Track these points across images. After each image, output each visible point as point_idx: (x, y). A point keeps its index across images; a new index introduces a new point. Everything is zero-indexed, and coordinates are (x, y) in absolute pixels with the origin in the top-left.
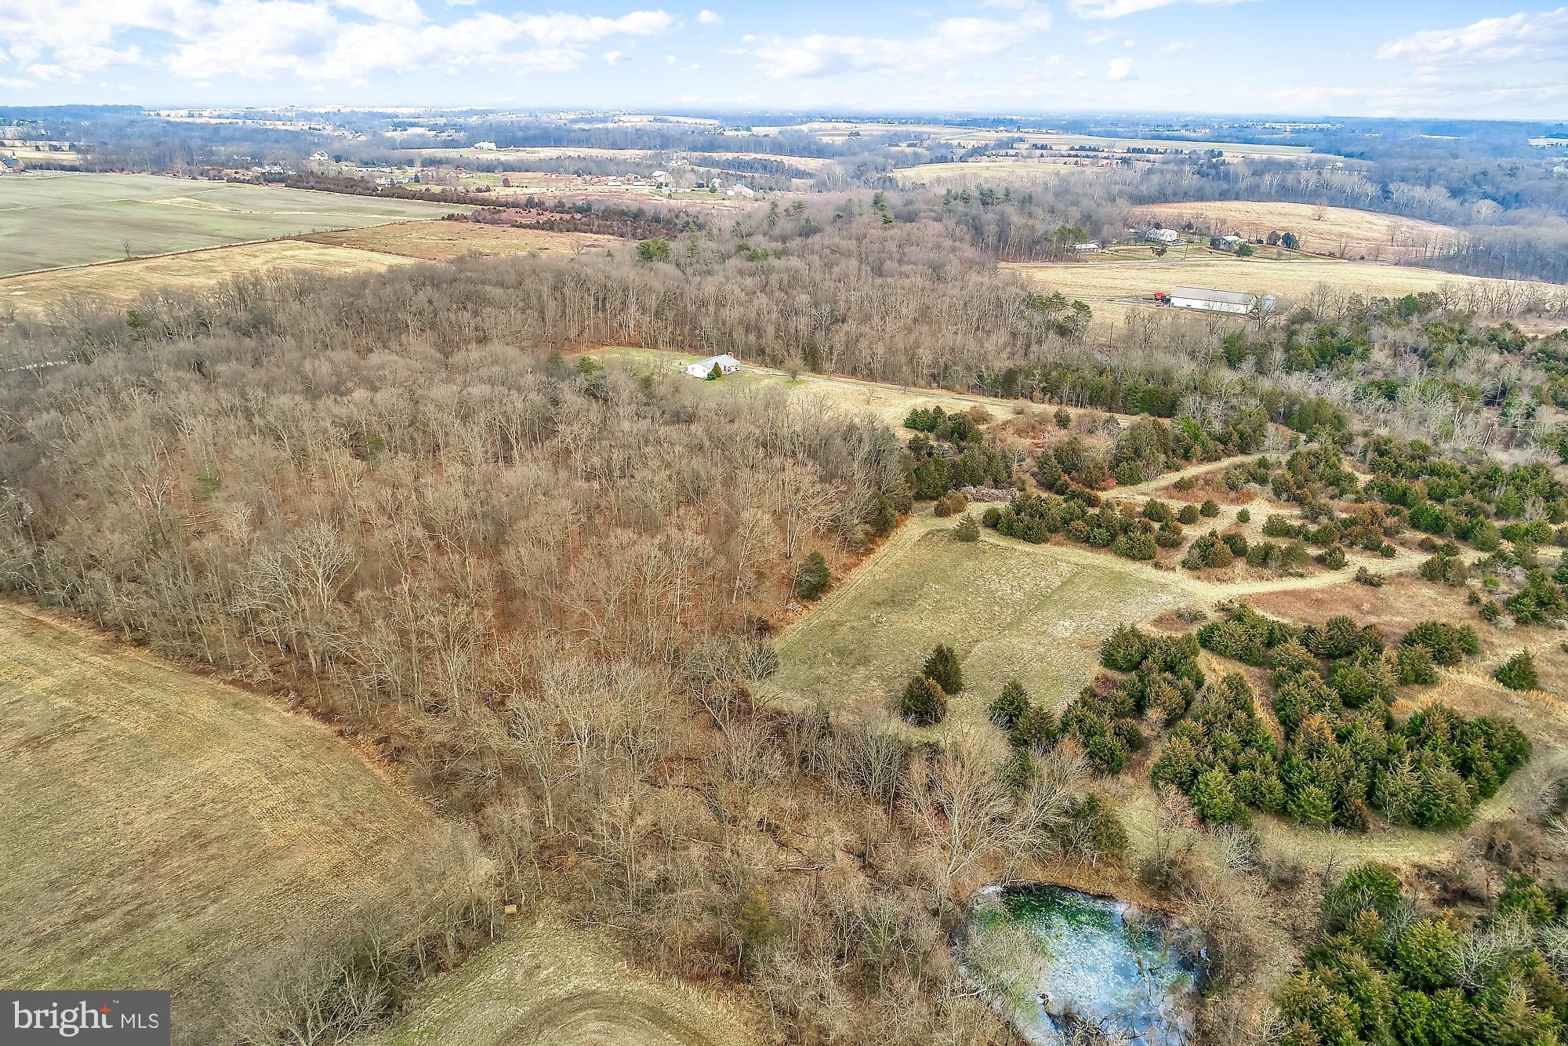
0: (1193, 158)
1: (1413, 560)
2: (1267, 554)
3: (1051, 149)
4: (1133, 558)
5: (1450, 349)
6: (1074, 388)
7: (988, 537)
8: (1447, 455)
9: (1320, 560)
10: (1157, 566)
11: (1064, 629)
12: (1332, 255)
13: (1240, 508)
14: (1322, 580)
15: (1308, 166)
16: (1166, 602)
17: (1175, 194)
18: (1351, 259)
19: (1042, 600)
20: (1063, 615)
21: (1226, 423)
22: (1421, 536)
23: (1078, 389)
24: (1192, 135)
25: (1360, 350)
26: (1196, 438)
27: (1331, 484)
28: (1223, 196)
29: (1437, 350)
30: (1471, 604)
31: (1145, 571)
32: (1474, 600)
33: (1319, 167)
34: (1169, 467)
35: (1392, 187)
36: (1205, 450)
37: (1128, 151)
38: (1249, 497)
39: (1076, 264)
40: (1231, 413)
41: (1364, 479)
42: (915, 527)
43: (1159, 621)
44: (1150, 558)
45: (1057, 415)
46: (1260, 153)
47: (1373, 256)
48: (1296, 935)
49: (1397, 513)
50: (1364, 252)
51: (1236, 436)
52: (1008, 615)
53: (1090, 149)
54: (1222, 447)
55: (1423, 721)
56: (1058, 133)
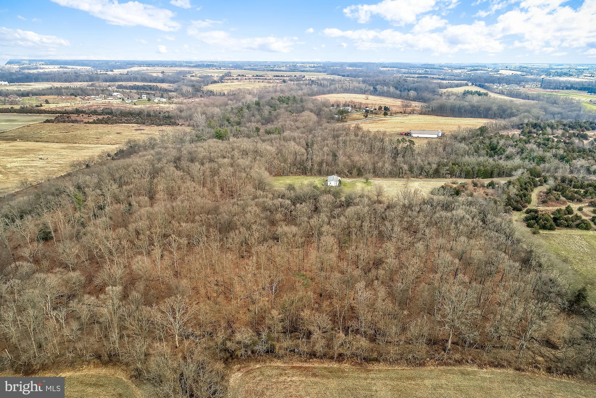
3: (245, 76)
53: (260, 76)
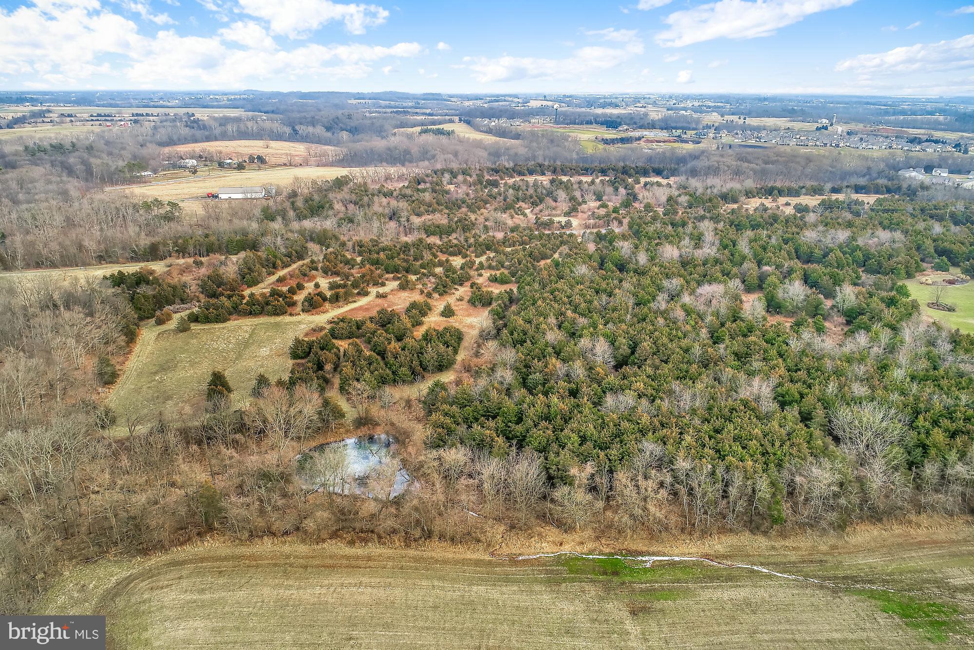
0: (177, 118)
1: (393, 285)
2: (337, 296)
3: (76, 116)
4: (278, 315)
5: (366, 199)
6: (195, 247)
7: (194, 327)
8: (385, 241)
9: (359, 294)
10: (291, 315)
11: (264, 351)
12: (285, 165)
13: (314, 283)
14: (363, 301)
15: (249, 119)
16: (304, 328)
17: (179, 140)
18: (296, 166)
19: (246, 344)
20: (260, 347)
21: (286, 247)
22: (391, 276)
23: (198, 247)
24: (169, 104)
25: (327, 205)
26: (275, 257)
27: (346, 264)
28: (208, 139)
29: (360, 200)
30: (422, 294)
31: (287, 319)
32: (422, 292)
33: (253, 119)
34: (270, 274)
35: (297, 128)
36: (283, 262)
37: (133, 115)
38: (314, 277)
39: (145, 185)
40: (287, 242)
41: (359, 259)
42: (148, 334)
43: (307, 335)
44: (286, 312)
45: (194, 262)
46: (219, 113)
47: (305, 163)
48: (419, 420)
49: (379, 268)
50: (300, 162)
51: (294, 253)
52: (232, 356)
53: (105, 116)
54: (289, 259)
55: (427, 334)
56: (73, 106)
